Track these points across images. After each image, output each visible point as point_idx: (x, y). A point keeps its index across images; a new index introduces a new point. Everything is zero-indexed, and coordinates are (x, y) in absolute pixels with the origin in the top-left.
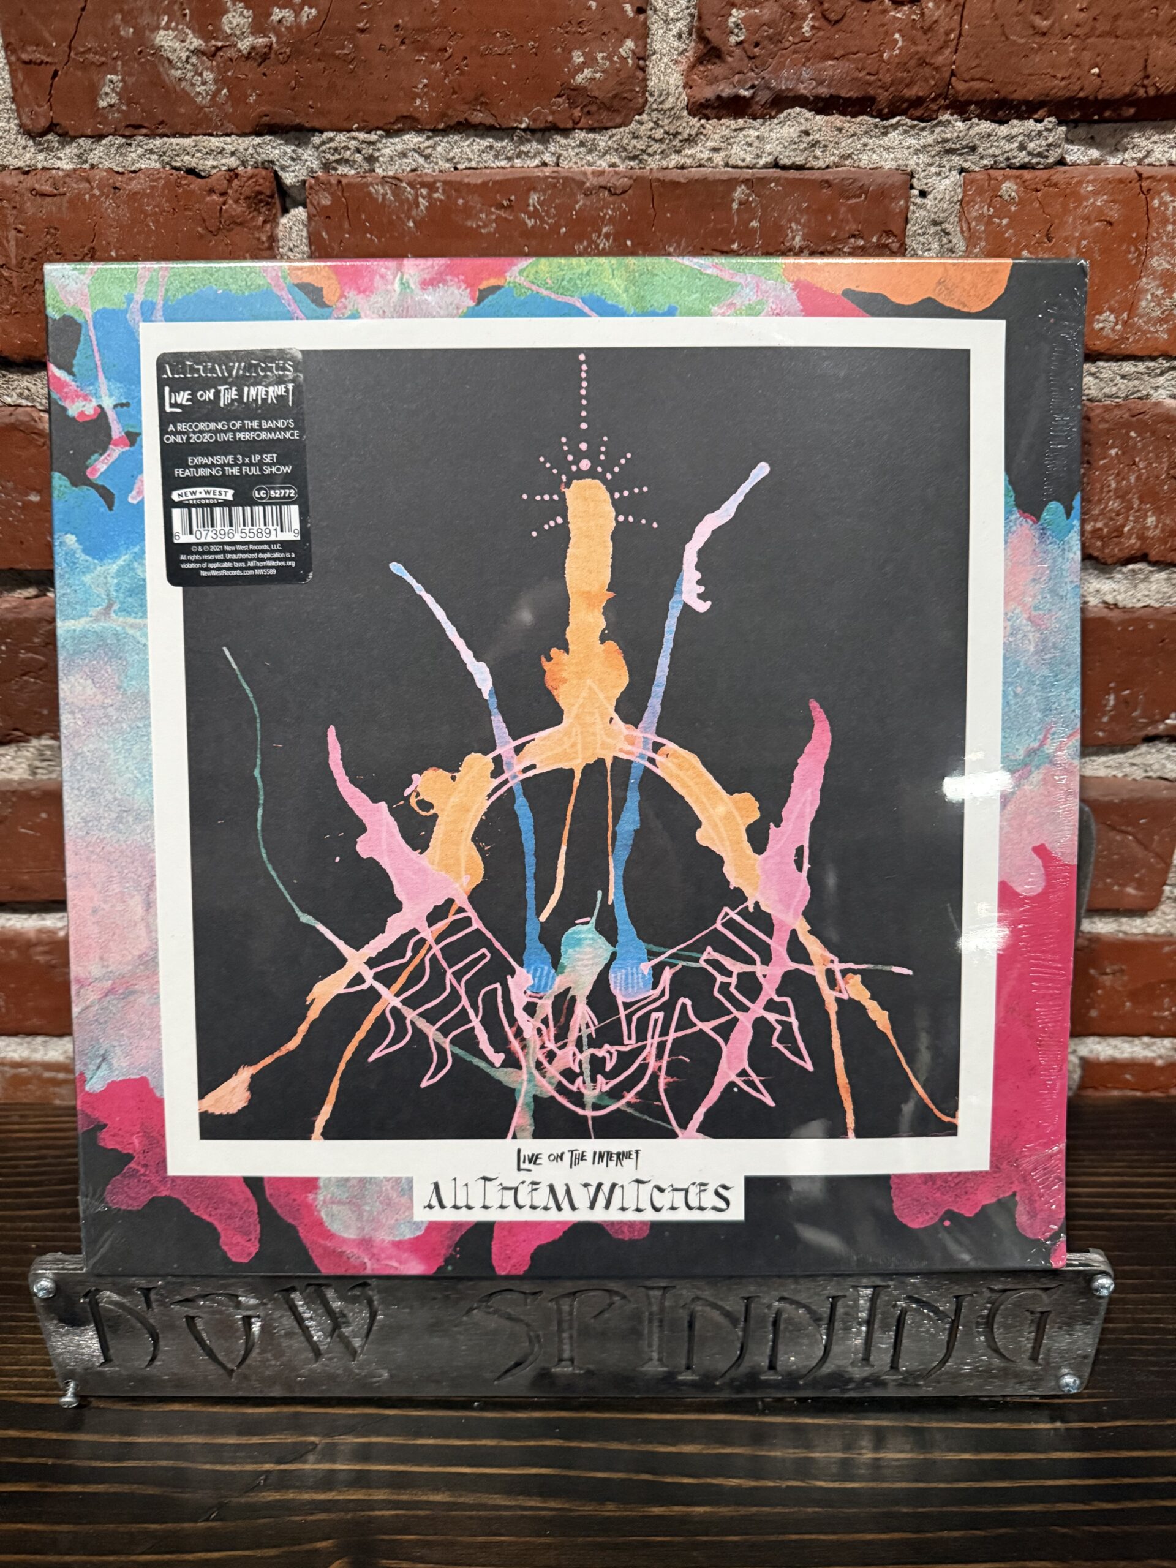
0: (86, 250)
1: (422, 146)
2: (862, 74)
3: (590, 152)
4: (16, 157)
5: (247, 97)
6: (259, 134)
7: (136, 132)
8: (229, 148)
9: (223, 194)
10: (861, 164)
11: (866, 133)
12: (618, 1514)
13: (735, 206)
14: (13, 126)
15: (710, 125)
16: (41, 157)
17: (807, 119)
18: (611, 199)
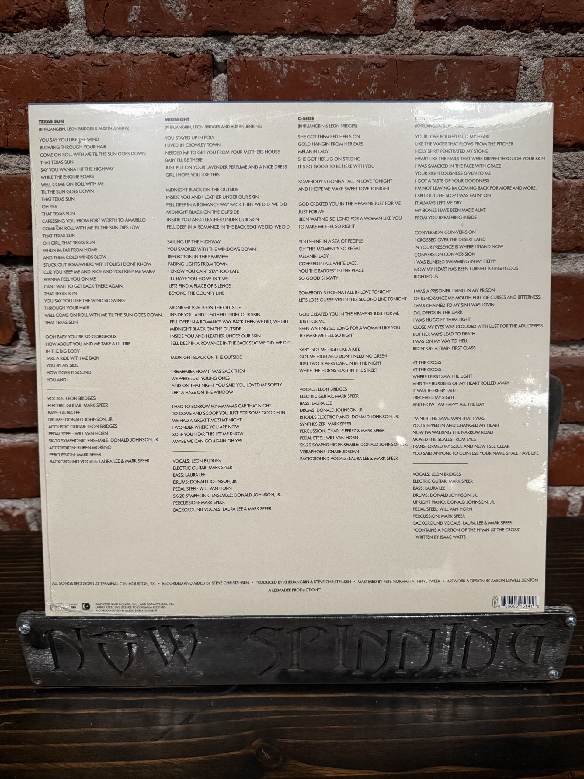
0: (117, 93)
1: (286, 43)
2: (500, 9)
3: (367, 46)
4: (84, 47)
5: (202, 17)
6: (206, 36)
7: (145, 34)
8: (191, 43)
9: (187, 66)
10: (497, 54)
11: (499, 38)
12: (391, 713)
13: (436, 73)
14: (84, 31)
15: (425, 34)
16: (96, 47)
17: (472, 31)
18: (377, 69)
